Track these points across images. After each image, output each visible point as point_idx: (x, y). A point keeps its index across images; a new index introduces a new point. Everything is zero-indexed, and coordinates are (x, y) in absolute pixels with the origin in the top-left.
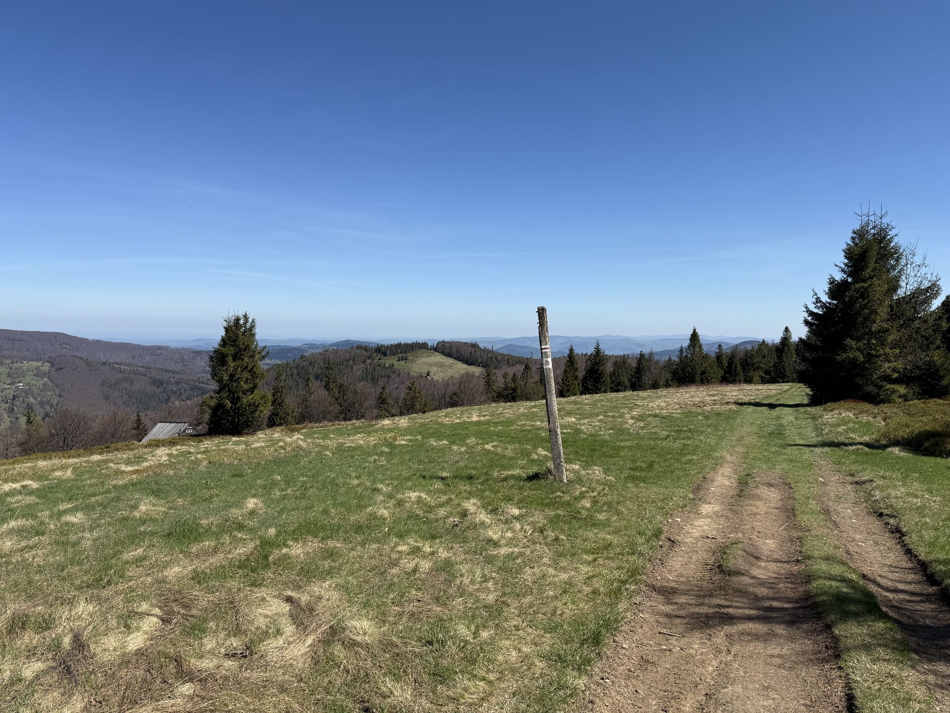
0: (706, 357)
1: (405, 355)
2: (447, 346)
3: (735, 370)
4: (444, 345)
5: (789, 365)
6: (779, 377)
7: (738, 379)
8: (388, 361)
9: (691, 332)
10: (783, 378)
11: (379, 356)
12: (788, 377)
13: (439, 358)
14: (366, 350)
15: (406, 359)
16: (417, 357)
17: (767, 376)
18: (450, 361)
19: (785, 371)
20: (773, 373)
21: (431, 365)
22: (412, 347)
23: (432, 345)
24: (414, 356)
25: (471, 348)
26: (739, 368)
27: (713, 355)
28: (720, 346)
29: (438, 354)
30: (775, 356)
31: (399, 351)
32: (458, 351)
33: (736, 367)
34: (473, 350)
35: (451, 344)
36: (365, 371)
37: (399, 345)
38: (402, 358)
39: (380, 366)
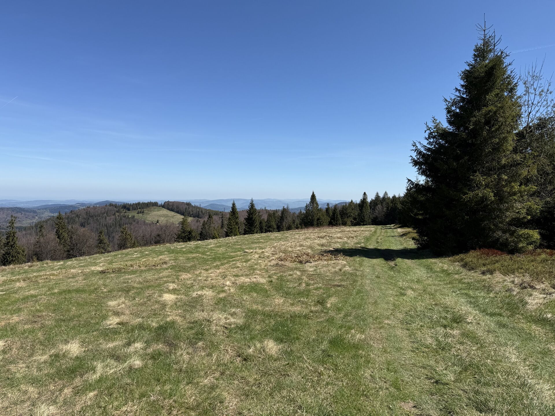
0: (320, 210)
1: (142, 210)
2: (170, 204)
3: (337, 218)
4: (168, 204)
5: (367, 214)
6: (361, 222)
7: (338, 223)
8: (130, 214)
9: (311, 194)
10: (363, 222)
11: (125, 210)
12: (366, 222)
13: (165, 212)
14: (116, 207)
15: (143, 212)
16: (151, 211)
17: (355, 221)
18: (173, 213)
19: (364, 218)
20: (357, 219)
21: (160, 216)
22: (147, 205)
23: (161, 204)
24: (148, 211)
25: (186, 206)
26: (339, 216)
27: (324, 210)
28: (328, 204)
29: (165, 209)
30: (358, 209)
31: (138, 207)
32: (178, 207)
33: (337, 215)
34: (187, 207)
35: (174, 203)
36: (115, 220)
37: (139, 204)
38: (140, 212)
39: (125, 217)
